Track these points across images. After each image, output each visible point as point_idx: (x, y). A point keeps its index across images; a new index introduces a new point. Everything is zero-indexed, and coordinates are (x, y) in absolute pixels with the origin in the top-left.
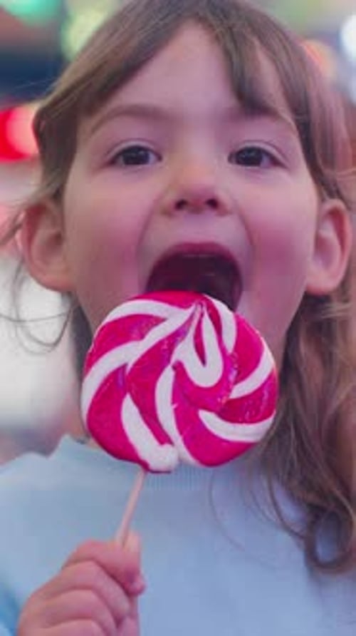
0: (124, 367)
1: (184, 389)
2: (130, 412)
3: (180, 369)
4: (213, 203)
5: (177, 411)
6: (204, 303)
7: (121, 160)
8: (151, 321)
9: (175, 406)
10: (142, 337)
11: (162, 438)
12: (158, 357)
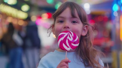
0: (62, 40)
1: (69, 41)
2: (64, 45)
3: (68, 40)
4: (68, 27)
5: (69, 44)
6: (69, 32)
7: (60, 22)
8: (64, 35)
10: (63, 37)
11: (68, 47)
12: (66, 38)
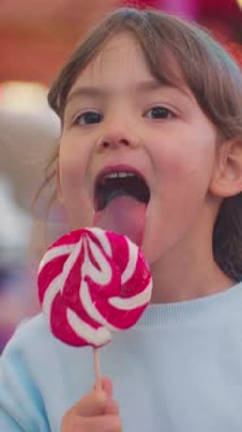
0: (59, 293)
2: (72, 317)
4: (125, 142)
5: (97, 306)
6: (86, 234)
9: (95, 303)
11: (95, 325)
